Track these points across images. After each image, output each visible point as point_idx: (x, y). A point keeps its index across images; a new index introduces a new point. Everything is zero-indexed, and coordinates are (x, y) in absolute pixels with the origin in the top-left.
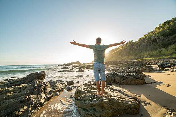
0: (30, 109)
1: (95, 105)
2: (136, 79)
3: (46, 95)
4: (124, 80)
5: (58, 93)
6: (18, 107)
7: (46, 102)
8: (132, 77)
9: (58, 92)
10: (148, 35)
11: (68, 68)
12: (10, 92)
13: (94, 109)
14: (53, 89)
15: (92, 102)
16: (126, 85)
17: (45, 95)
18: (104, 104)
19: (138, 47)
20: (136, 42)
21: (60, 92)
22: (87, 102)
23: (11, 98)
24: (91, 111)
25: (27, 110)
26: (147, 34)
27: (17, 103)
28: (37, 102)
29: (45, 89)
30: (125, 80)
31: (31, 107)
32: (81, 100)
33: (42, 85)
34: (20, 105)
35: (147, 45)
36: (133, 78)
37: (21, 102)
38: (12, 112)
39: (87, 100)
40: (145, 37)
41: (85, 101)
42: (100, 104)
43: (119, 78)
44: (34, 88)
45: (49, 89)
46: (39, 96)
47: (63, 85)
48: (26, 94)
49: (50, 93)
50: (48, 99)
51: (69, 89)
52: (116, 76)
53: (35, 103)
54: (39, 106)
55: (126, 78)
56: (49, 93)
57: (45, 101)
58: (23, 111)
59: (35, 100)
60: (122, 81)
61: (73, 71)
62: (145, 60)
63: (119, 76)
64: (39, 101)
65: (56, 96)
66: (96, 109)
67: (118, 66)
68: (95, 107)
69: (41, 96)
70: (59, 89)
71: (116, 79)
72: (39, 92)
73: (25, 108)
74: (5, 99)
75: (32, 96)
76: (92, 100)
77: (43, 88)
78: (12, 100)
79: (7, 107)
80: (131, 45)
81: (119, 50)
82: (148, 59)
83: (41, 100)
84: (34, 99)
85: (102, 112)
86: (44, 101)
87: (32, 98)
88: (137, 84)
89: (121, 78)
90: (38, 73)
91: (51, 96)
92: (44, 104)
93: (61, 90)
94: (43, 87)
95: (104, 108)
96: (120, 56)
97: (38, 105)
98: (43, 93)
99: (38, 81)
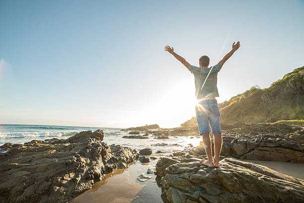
0: (79, 179)
1: (203, 181)
2: (284, 149)
3: (105, 163)
4: (253, 149)
5: (125, 165)
6: (62, 172)
7: (105, 175)
8: (272, 145)
9: (125, 162)
10: (293, 74)
11: (139, 133)
12: (53, 149)
13: (203, 189)
14: (117, 156)
15: (198, 175)
16: (260, 160)
17: (102, 163)
18: (225, 181)
19: (273, 98)
20: (266, 89)
21: (127, 163)
22: (186, 174)
23: (53, 156)
24: (197, 192)
25: (74, 180)
26: (290, 74)
27: (60, 164)
28: (89, 170)
29: (104, 153)
30: (256, 151)
31: (80, 176)
32: (172, 172)
33: (99, 146)
34: (65, 169)
35: (294, 95)
36: (276, 147)
37: (66, 164)
38: (52, 177)
39: (184, 171)
40: (288, 79)
41: (180, 173)
42: (214, 179)
43: (242, 147)
44: (87, 148)
45: (110, 155)
46: (94, 162)
47: (133, 153)
48: (75, 154)
49: (112, 161)
50: (107, 171)
51: (145, 161)
52: (234, 142)
53: (87, 171)
54: (92, 178)
55: (258, 146)
56: (110, 161)
57: (103, 172)
58: (67, 180)
59: (87, 167)
60: (249, 151)
61: (147, 138)
62: (292, 122)
63: (240, 142)
64: (93, 169)
65: (122, 168)
66: (207, 189)
67: (233, 131)
68: (204, 186)
69: (97, 163)
70: (127, 159)
71: (235, 149)
72: (93, 156)
73: (72, 175)
74: (46, 157)
75: (83, 159)
76: (196, 171)
77: (101, 151)
78: (54, 159)
79: (47, 169)
80: (255, 95)
81: (231, 104)
82: (302, 121)
83: (97, 168)
84: (86, 164)
85: (222, 195)
86: (101, 173)
87: (83, 162)
88: (288, 161)
89: (246, 147)
90: (92, 132)
91: (113, 166)
92: (101, 177)
93: (130, 161)
94: (100, 149)
95: (224, 189)
96: (235, 116)
97: (92, 176)
98: (101, 158)
99: (93, 140)
